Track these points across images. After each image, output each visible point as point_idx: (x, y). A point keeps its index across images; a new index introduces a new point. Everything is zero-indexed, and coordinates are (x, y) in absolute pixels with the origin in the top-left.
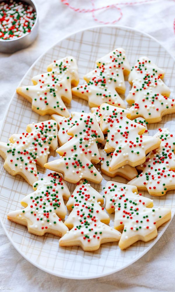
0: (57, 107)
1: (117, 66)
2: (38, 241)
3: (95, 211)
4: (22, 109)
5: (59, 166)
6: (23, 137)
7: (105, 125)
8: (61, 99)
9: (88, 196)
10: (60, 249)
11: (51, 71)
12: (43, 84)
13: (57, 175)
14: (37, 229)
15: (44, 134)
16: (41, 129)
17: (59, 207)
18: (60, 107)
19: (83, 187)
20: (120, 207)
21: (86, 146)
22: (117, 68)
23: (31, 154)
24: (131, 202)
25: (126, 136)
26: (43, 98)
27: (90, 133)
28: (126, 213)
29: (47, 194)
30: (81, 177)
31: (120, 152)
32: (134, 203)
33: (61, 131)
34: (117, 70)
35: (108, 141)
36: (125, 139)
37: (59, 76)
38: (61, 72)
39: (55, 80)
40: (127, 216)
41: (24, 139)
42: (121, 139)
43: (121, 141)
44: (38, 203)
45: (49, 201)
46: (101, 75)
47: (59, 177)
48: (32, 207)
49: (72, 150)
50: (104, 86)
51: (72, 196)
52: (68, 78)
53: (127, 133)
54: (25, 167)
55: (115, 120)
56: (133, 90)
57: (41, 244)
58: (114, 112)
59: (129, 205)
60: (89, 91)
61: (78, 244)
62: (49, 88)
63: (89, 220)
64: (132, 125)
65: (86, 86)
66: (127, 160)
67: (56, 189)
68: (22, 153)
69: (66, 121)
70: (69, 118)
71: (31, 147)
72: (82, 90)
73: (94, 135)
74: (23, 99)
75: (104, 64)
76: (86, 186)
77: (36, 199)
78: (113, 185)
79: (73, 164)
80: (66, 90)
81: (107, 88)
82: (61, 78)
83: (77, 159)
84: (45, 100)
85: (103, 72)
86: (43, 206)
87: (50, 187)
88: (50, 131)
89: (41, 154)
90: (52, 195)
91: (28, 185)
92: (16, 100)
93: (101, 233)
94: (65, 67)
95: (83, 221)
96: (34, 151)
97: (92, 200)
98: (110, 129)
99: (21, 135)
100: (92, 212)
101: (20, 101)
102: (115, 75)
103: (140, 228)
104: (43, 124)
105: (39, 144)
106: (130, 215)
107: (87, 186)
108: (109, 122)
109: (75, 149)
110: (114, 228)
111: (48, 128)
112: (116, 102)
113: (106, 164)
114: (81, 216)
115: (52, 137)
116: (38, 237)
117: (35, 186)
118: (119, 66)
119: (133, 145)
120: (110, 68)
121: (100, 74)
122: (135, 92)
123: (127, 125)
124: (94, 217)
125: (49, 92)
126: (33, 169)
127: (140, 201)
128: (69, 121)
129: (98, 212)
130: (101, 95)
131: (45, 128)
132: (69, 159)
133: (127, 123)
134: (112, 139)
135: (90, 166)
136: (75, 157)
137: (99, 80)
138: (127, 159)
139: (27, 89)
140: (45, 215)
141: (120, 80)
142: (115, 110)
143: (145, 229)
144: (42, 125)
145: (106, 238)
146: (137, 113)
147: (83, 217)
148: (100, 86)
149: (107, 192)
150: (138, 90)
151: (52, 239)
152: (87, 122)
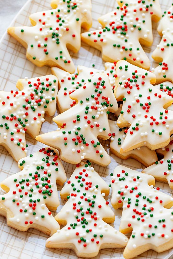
0: (59, 58)
1: (144, 9)
2: (19, 237)
3: (96, 205)
4: (14, 56)
5: (55, 141)
6: (11, 96)
7: (120, 91)
8: (66, 47)
9: (90, 184)
10: (47, 251)
11: (55, 8)
12: (43, 26)
13: (51, 152)
14: (19, 223)
15: (40, 94)
16: (36, 87)
17: (50, 195)
18: (64, 58)
19: (84, 171)
20: (129, 203)
21: (94, 118)
22: (144, 12)
23: (19, 120)
24: (144, 198)
25: (146, 109)
26: (42, 45)
27: (100, 100)
28: (137, 213)
29: (36, 177)
30: (83, 157)
31: (137, 129)
32: (148, 200)
33: (62, 91)
34: (143, 14)
35: (122, 113)
36: (145, 113)
37: (66, 16)
38: (69, 11)
39: (60, 22)
40: (138, 216)
41: (12, 100)
42: (140, 112)
43: (140, 115)
44: (23, 188)
45: (38, 187)
46: (122, 20)
47: (54, 154)
48: (14, 193)
49: (74, 122)
50: (125, 34)
51: (69, 182)
52: (78, 20)
53: (148, 105)
54: (10, 137)
55: (134, 85)
56: (162, 44)
57: (23, 242)
58: (134, 74)
59: (142, 202)
60: (104, 41)
61: (71, 247)
62: (52, 31)
63: (88, 218)
64: (156, 95)
65: (100, 33)
66: (145, 142)
67: (49, 171)
68: (7, 118)
69: (69, 79)
70: (73, 75)
71: (21, 110)
72: (95, 37)
73: (104, 104)
74: (15, 42)
75: (127, 5)
76: (88, 170)
77: (21, 183)
78: (123, 172)
79: (74, 140)
80: (74, 36)
81: (128, 38)
82: (68, 20)
83: (80, 133)
84: (44, 48)
85: (125, 15)
86: (29, 193)
87: (40, 167)
88: (47, 90)
89: (33, 122)
90: (42, 179)
91: (13, 160)
92: (7, 43)
93: (101, 236)
94: (75, 4)
95: (80, 218)
96: (24, 116)
97: (94, 190)
98: (127, 97)
99: (9, 94)
100: (93, 207)
101: (11, 45)
102: (140, 21)
103: (153, 235)
104: (39, 80)
105: (31, 108)
106: (142, 217)
107: (90, 170)
108: (126, 87)
109: (79, 120)
110: (120, 231)
111: (45, 87)
112: (138, 59)
113: (118, 142)
114: (78, 211)
115: (49, 99)
116: (19, 233)
117: (21, 165)
118: (147, 10)
119: (154, 123)
120: (135, 11)
121: (120, 18)
122: (165, 47)
123: (149, 94)
124: (95, 214)
125: (51, 38)
126: (20, 140)
127: (157, 198)
128: (73, 79)
129: (100, 207)
130: (119, 46)
131: (41, 86)
132: (70, 133)
133: (150, 91)
134: (128, 111)
135: (95, 144)
136: (77, 131)
137: (119, 26)
138: (144, 140)
139: (22, 31)
140: (31, 206)
141: (147, 29)
142: (136, 71)
143: (159, 238)
144: (37, 82)
145: (107, 243)
146: (165, 77)
147: (81, 213)
148: (119, 35)
149: (115, 182)
150: (168, 45)
151: (38, 236)
152: (97, 85)
